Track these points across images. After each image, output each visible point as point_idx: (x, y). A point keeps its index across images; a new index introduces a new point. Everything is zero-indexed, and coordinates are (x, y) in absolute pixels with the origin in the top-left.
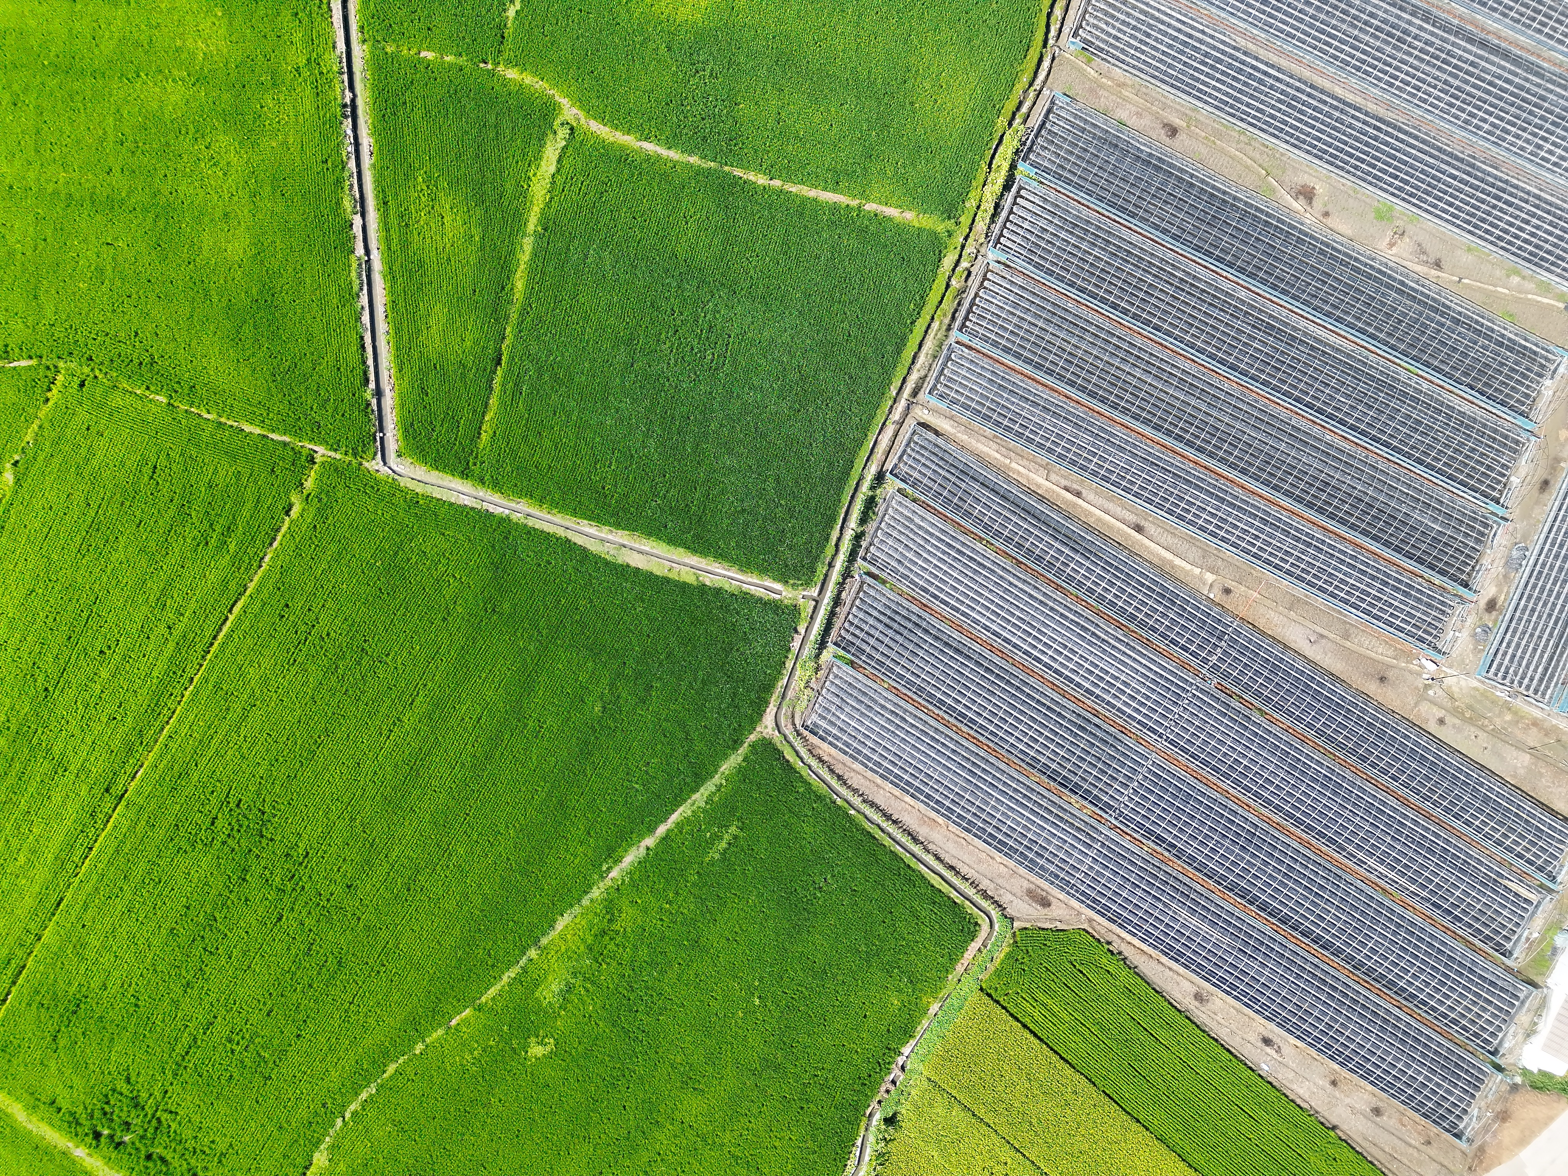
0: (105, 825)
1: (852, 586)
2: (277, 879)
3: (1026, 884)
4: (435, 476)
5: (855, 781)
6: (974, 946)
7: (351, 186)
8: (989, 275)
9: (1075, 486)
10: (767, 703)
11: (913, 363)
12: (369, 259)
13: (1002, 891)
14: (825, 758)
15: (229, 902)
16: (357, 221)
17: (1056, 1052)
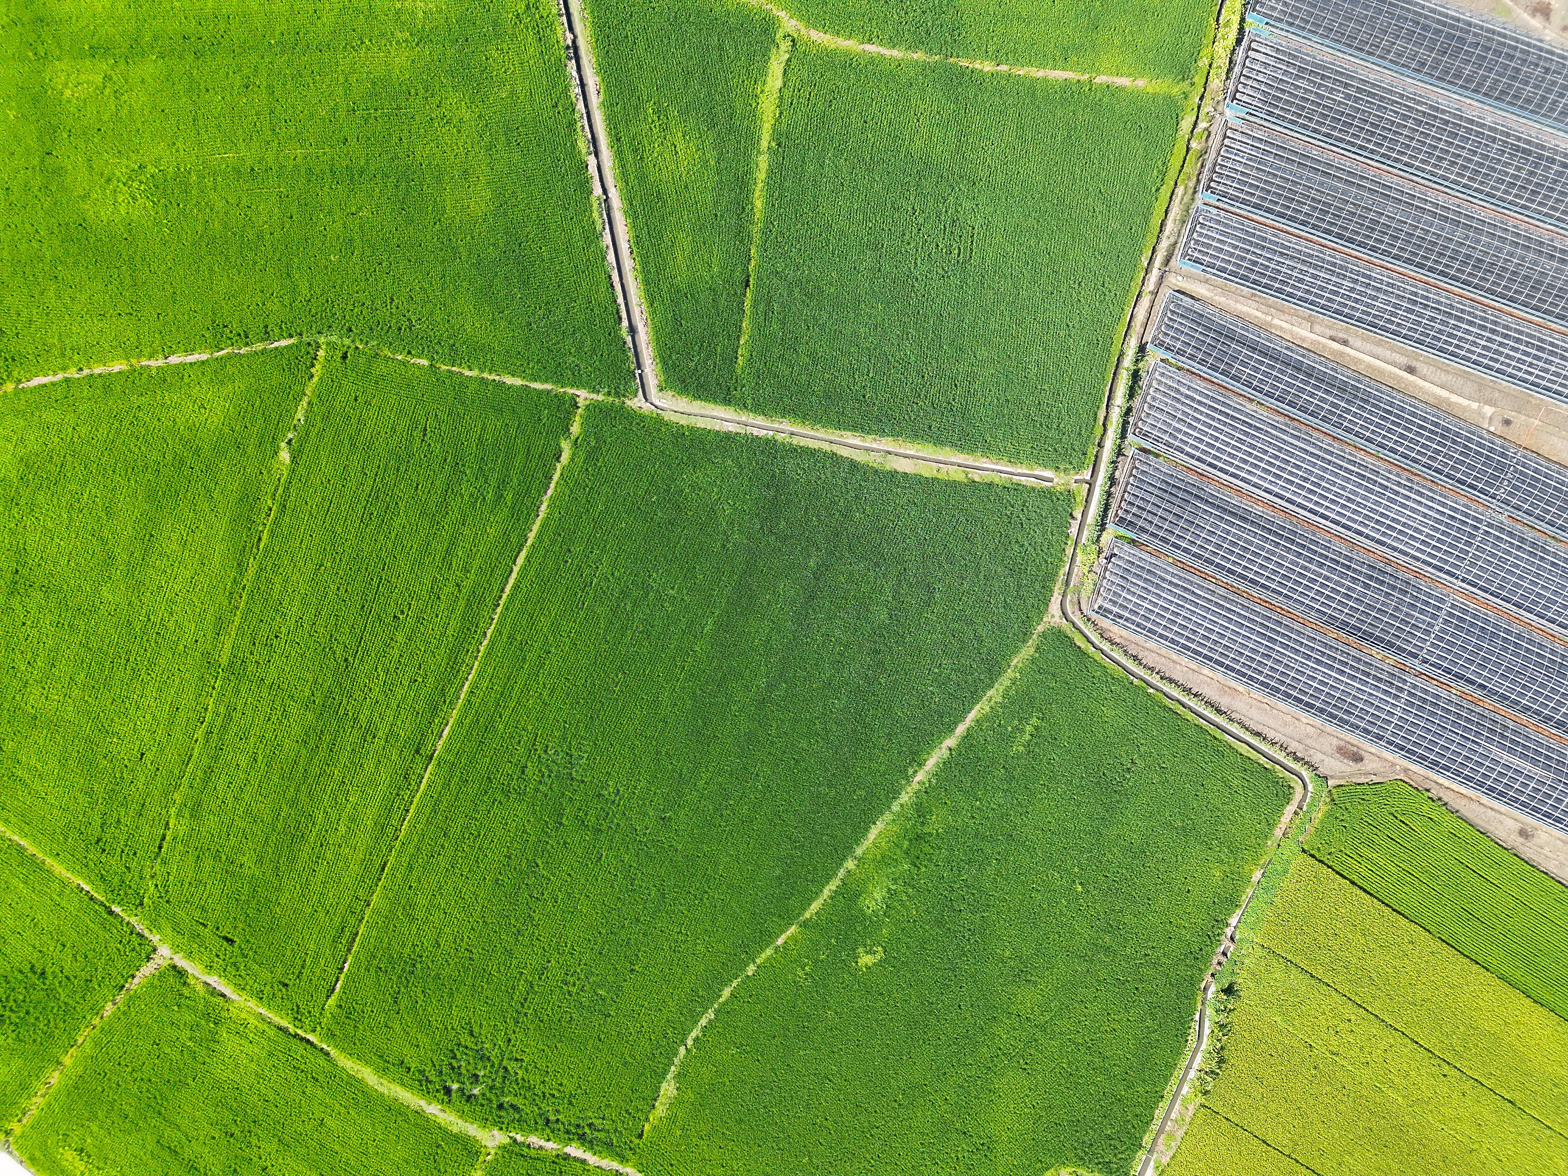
0: (419, 787)
1: (1125, 466)
2: (593, 819)
3: (1335, 742)
4: (698, 407)
5: (1150, 659)
6: (1290, 809)
7: (583, 126)
8: (1229, 133)
9: (1341, 335)
10: (1052, 591)
11: (1161, 231)
12: (607, 197)
13: (1312, 752)
14: (1118, 640)
15: (549, 847)
16: (592, 161)
17: (1387, 905)
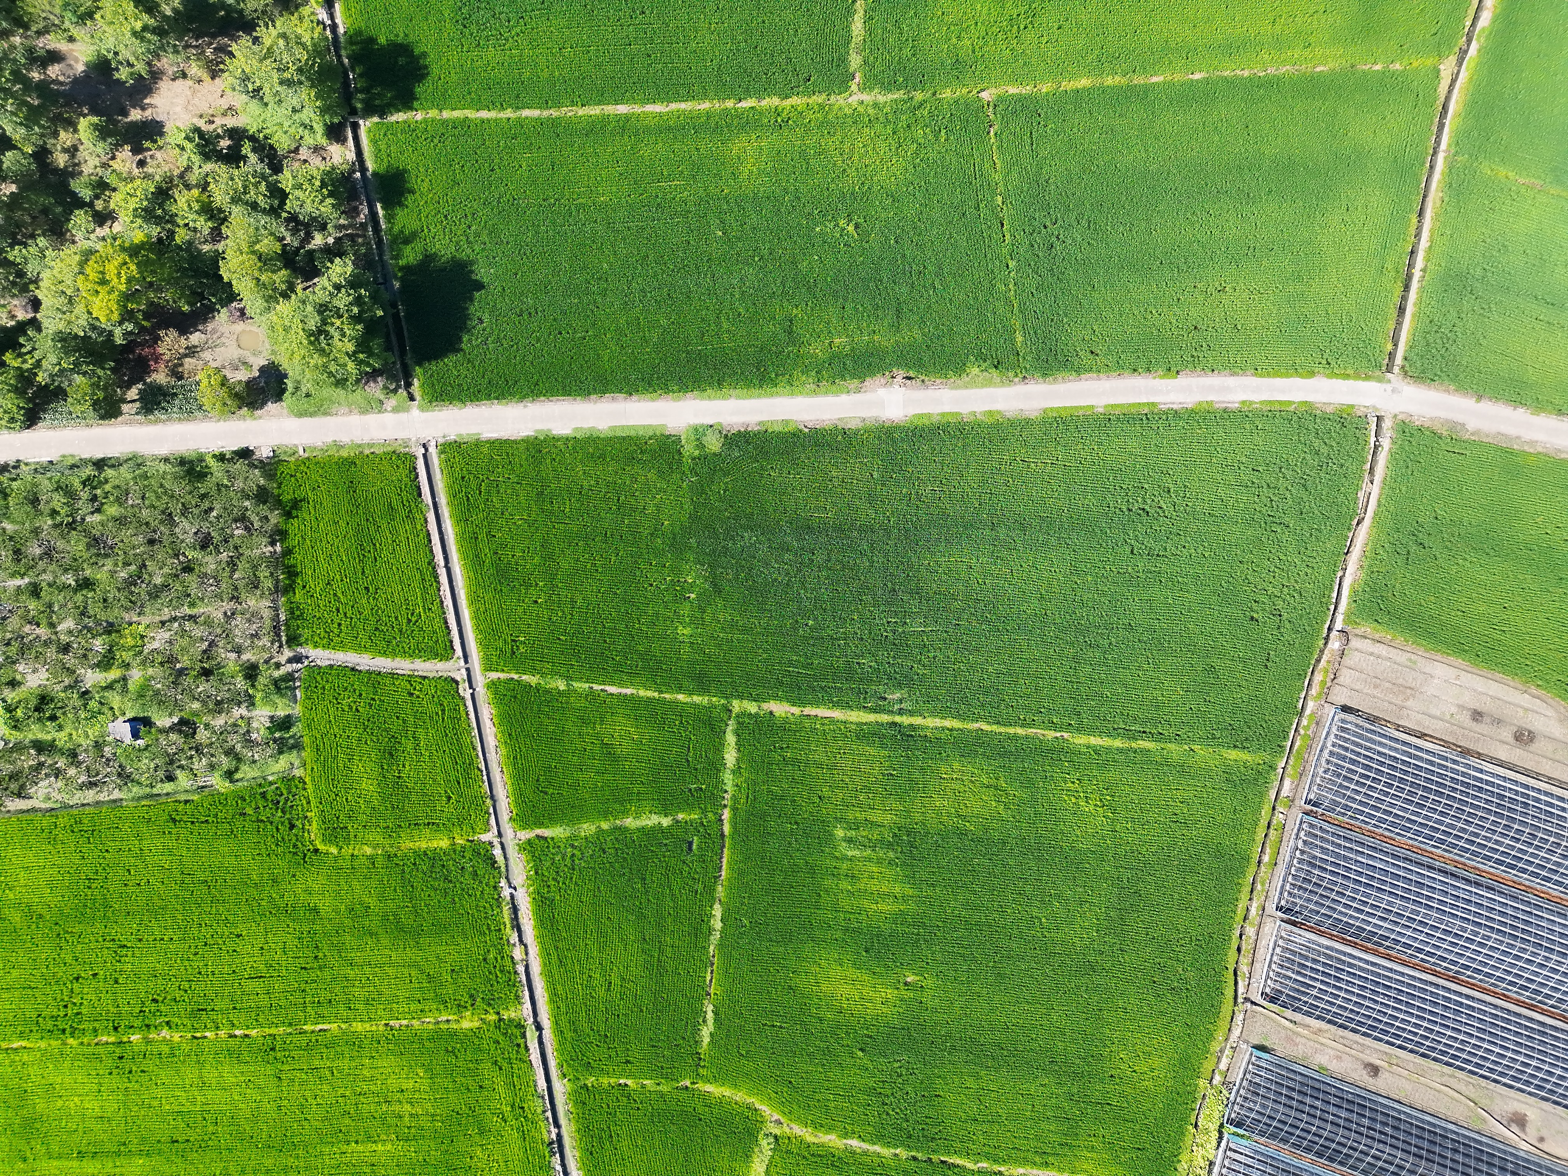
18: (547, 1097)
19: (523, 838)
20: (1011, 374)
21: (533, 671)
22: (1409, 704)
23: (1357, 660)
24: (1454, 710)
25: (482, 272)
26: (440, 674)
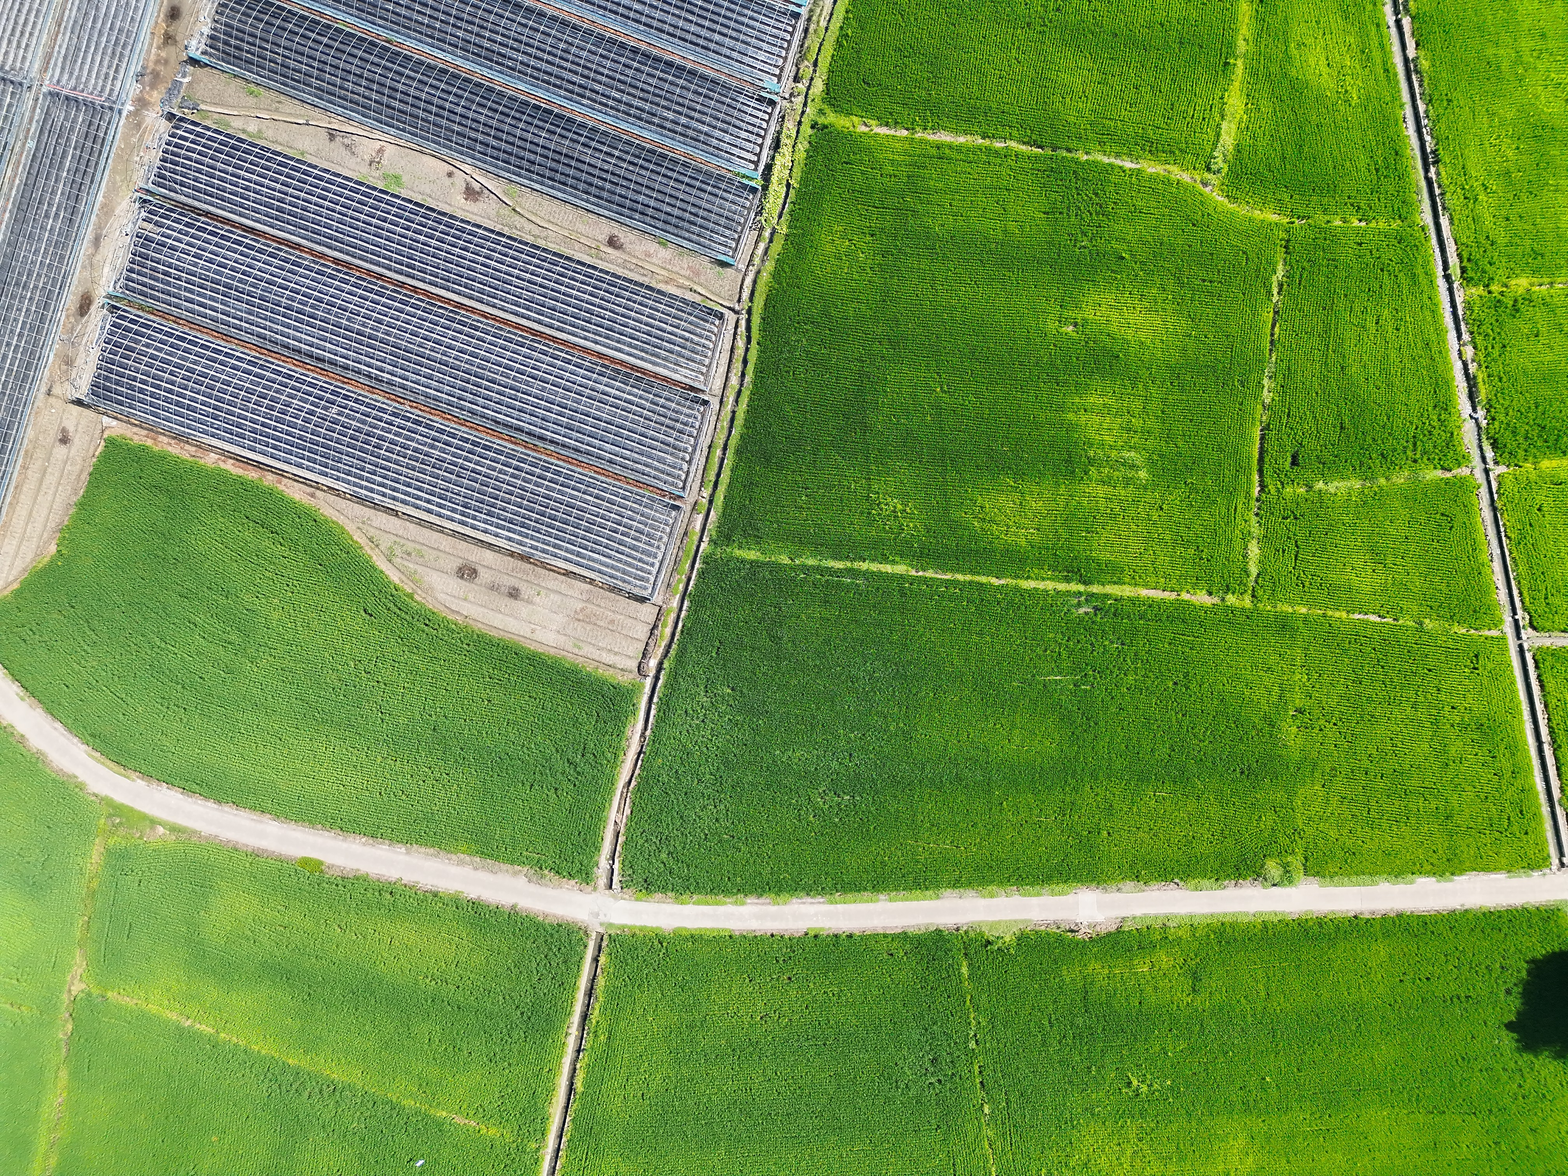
7: (1421, 86)
12: (1396, 16)
16: (1411, 53)
18: (1440, 208)
19: (1464, 468)
20: (972, 934)
21: (1456, 639)
22: (580, 605)
23: (631, 648)
24: (537, 599)
25: (1508, 1041)
26: (1547, 634)
